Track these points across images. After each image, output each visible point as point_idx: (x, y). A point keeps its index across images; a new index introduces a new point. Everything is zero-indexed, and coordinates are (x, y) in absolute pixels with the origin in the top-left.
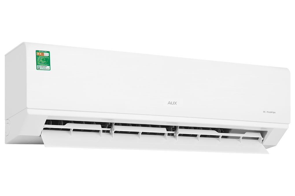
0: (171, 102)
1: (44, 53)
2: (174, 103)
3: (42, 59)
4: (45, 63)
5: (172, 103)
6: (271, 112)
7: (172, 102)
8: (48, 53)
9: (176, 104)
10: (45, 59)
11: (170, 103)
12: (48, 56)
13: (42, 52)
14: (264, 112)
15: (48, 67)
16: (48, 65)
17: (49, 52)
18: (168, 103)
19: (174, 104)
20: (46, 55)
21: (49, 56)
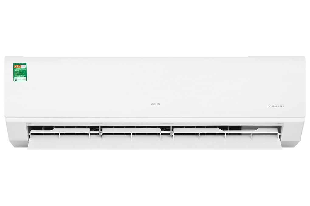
0: (154, 104)
1: (21, 65)
2: (158, 104)
3: (19, 71)
4: (21, 75)
5: (156, 104)
6: (279, 106)
9: (160, 105)
10: (21, 71)
12: (25, 67)
13: (19, 65)
14: (269, 106)
15: (25, 78)
16: (25, 77)
17: (25, 64)
18: (152, 105)
19: (157, 105)
20: (23, 66)
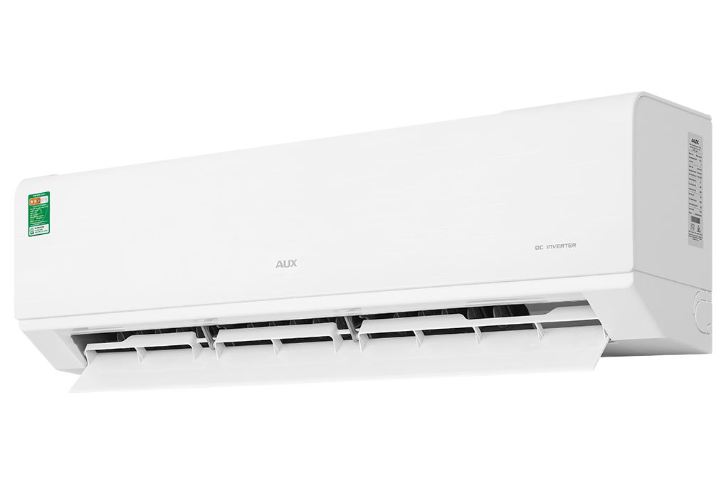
0: (283, 262)
1: (41, 198)
2: (291, 263)
3: (38, 212)
4: (41, 220)
5: (287, 265)
6: (562, 246)
7: (285, 261)
8: (47, 197)
9: (295, 265)
10: (41, 211)
11: (281, 264)
12: (47, 202)
13: (38, 197)
14: (539, 248)
15: (46, 227)
16: (46, 223)
17: (48, 194)
18: (278, 266)
19: (289, 265)
20: (44, 200)
21: (48, 204)
